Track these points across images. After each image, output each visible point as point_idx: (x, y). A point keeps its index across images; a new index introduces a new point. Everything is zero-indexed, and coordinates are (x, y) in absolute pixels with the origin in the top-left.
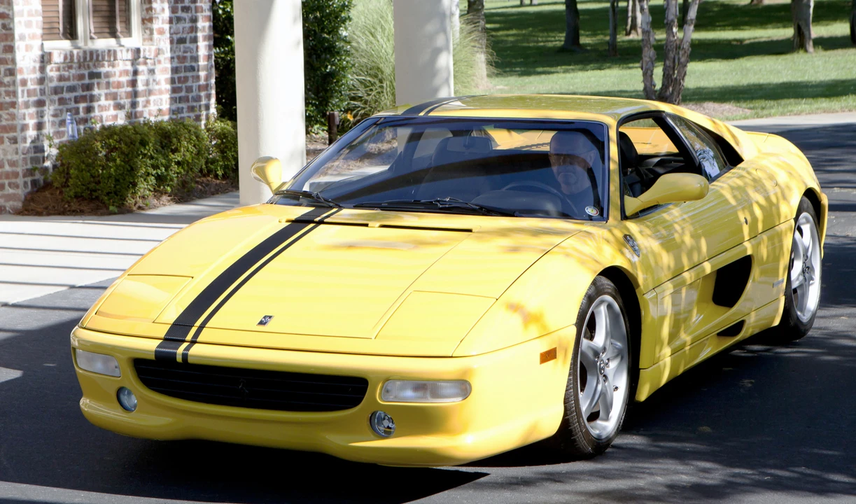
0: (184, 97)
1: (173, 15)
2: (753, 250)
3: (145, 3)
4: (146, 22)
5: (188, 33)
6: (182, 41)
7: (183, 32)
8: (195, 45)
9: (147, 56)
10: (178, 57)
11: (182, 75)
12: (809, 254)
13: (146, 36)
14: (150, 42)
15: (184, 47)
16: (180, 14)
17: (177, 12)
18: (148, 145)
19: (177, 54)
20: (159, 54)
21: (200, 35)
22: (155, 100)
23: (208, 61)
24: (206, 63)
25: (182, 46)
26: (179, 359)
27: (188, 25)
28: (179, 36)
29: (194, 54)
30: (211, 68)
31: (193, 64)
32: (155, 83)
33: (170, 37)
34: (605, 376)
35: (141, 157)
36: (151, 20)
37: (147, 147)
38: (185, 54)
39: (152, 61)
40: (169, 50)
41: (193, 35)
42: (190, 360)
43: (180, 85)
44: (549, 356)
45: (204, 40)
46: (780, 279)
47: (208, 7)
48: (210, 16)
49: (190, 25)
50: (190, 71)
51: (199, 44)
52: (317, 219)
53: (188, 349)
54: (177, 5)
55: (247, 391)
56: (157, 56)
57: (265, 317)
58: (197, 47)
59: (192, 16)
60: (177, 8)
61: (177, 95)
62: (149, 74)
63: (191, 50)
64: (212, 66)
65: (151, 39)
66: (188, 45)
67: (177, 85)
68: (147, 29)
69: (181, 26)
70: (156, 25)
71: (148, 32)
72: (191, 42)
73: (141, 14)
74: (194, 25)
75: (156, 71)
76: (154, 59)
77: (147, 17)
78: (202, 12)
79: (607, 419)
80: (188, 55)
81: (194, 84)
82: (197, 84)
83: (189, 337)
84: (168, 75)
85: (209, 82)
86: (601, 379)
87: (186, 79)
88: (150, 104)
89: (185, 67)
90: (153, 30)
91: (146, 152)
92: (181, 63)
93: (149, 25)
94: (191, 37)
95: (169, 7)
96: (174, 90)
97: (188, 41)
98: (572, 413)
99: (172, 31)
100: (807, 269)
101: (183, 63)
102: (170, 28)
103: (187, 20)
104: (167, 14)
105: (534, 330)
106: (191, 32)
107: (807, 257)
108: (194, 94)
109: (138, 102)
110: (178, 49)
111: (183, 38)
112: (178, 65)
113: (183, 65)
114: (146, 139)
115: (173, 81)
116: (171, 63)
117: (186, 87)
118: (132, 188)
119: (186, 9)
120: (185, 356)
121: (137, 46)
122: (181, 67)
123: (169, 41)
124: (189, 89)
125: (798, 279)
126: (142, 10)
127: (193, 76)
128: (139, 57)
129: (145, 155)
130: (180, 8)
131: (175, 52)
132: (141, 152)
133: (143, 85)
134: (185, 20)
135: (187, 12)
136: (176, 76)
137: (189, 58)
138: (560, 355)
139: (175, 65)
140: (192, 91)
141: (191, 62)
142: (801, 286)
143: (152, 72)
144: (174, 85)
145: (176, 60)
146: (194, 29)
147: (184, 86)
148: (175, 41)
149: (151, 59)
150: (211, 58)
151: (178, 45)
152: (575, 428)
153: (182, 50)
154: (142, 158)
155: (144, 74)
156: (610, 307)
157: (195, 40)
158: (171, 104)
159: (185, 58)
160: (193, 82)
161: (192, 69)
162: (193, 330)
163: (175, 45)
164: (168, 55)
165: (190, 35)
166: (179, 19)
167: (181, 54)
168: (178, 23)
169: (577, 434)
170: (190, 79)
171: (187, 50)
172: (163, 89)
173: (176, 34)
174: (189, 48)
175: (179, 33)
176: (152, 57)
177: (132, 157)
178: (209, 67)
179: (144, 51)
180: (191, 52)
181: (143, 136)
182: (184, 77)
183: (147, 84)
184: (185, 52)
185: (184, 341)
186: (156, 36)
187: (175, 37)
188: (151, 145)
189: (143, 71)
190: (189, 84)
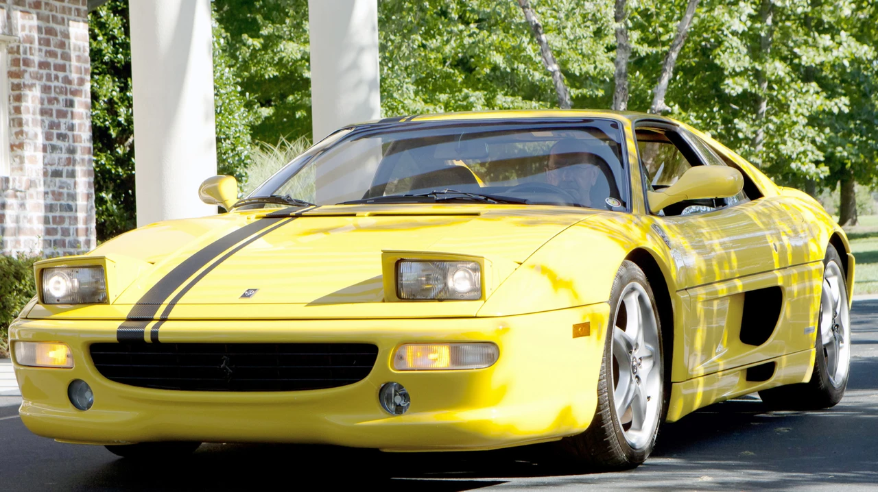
0: (60, 240)
1: (47, 143)
2: (784, 282)
3: (14, 126)
4: (15, 148)
5: (65, 166)
6: (57, 174)
7: (58, 164)
8: (73, 180)
9: (17, 188)
10: (53, 193)
11: (58, 214)
12: (838, 311)
13: (16, 165)
14: (20, 172)
15: (60, 181)
16: (55, 142)
17: (51, 140)
18: (24, 279)
19: (52, 188)
20: (30, 186)
21: (79, 169)
22: (25, 241)
23: (88, 200)
24: (85, 203)
25: (57, 179)
26: (147, 338)
27: (65, 156)
28: (54, 168)
29: (72, 191)
30: (91, 210)
31: (71, 203)
32: (25, 221)
33: (44, 168)
34: (637, 377)
35: (15, 294)
36: (21, 146)
37: (23, 282)
38: (61, 190)
39: (22, 194)
40: (42, 183)
41: (70, 168)
42: (161, 338)
43: (55, 226)
44: (582, 330)
45: (84, 176)
46: (811, 326)
47: (88, 137)
48: (90, 148)
49: (67, 156)
50: (66, 211)
51: (77, 179)
52: (293, 214)
53: (157, 326)
54: (52, 131)
55: (230, 371)
56: (28, 189)
57: (248, 291)
58: (75, 184)
59: (69, 145)
60: (52, 134)
61: (52, 238)
62: (19, 209)
63: (68, 186)
64: (92, 207)
65: (21, 169)
66: (64, 179)
67: (52, 226)
68: (16, 157)
69: (56, 156)
70: (28, 152)
71: (17, 160)
72: (67, 176)
73: (10, 140)
74: (71, 156)
75: (27, 206)
76: (25, 192)
77: (17, 143)
78: (81, 142)
79: (640, 428)
80: (65, 191)
81: (71, 227)
82: (75, 227)
83: (158, 315)
84: (41, 213)
85: (88, 226)
86: (635, 380)
87: (62, 219)
88: (20, 245)
89: (61, 205)
90: (24, 157)
91: (21, 287)
92: (56, 200)
93: (19, 152)
94: (67, 170)
95: (42, 133)
96: (49, 232)
97: (64, 174)
98: (606, 407)
99: (46, 161)
100: (837, 327)
101: (59, 200)
102: (44, 157)
103: (64, 150)
104: (40, 140)
105: (564, 298)
106: (68, 164)
107: (836, 313)
108: (71, 238)
109: (7, 241)
110: (52, 183)
111: (59, 170)
112: (54, 202)
113: (59, 203)
114: (23, 271)
115: (46, 220)
116: (45, 199)
117: (62, 229)
118: (4, 330)
119: (62, 137)
120: (154, 334)
121: (6, 176)
122: (57, 204)
123: (42, 173)
124: (66, 232)
125: (828, 334)
126: (10, 135)
127: (70, 217)
128: (7, 188)
129: (20, 291)
130: (55, 136)
131: (49, 187)
132: (16, 287)
133: (12, 222)
134: (61, 149)
135: (64, 140)
136: (51, 215)
137: (65, 195)
138: (594, 332)
139: (50, 201)
140: (69, 235)
141: (67, 200)
142: (830, 344)
143: (22, 206)
144: (48, 226)
145: (50, 196)
146: (71, 162)
147: (59, 227)
148: (50, 174)
149: (21, 191)
150: (92, 197)
151: (54, 178)
152: (608, 426)
153: (57, 184)
154: (17, 295)
155: (13, 209)
156: (641, 298)
157: (72, 174)
158: (44, 247)
159: (60, 194)
160: (70, 224)
161: (70, 208)
162: (162, 308)
163: (49, 178)
164: (41, 189)
165: (67, 167)
166: (54, 148)
167: (56, 189)
168: (52, 152)
169: (610, 434)
170: (67, 221)
171: (64, 185)
172: (35, 228)
173: (51, 165)
174: (65, 183)
175: (54, 164)
176: (23, 189)
177: (5, 292)
178: (89, 207)
179: (14, 180)
180: (67, 188)
181: (18, 268)
182: (60, 217)
183: (17, 220)
184: (61, 187)
185: (151, 320)
186: (27, 165)
187: (50, 169)
188: (27, 279)
189: (12, 205)
190: (66, 225)
